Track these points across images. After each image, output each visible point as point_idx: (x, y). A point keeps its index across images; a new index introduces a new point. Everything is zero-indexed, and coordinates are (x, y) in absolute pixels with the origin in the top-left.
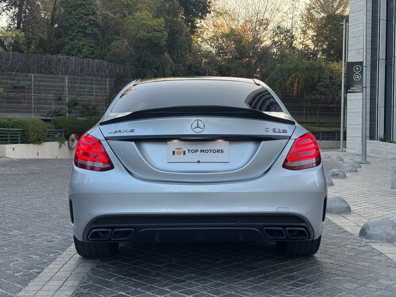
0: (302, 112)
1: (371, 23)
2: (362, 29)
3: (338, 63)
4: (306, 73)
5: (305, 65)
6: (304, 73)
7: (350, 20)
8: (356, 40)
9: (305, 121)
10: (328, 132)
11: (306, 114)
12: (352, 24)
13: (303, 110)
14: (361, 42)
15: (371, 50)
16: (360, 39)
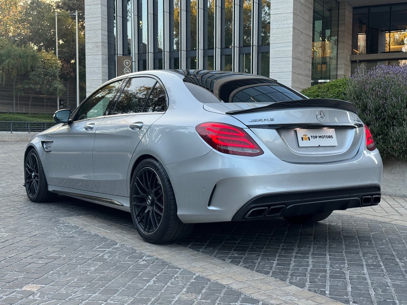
0: (12, 101)
1: (107, 18)
2: (99, 23)
3: (48, 53)
4: (19, 61)
5: (18, 52)
6: (17, 60)
7: (86, 12)
8: (94, 33)
9: (15, 111)
10: (49, 123)
11: (17, 104)
12: (89, 17)
13: (12, 100)
14: (99, 36)
15: (107, 44)
16: (98, 32)
